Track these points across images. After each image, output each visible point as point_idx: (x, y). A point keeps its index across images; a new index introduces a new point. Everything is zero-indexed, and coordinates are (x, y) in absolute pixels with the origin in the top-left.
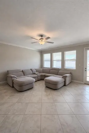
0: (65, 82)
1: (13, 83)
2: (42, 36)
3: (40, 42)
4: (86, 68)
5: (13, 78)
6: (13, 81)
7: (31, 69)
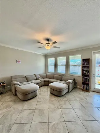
0: (68, 88)
1: (16, 91)
2: (48, 40)
3: (45, 47)
4: (94, 75)
5: (16, 85)
6: (15, 88)
7: (35, 75)
